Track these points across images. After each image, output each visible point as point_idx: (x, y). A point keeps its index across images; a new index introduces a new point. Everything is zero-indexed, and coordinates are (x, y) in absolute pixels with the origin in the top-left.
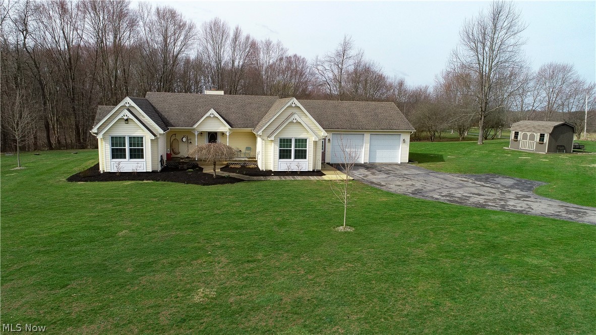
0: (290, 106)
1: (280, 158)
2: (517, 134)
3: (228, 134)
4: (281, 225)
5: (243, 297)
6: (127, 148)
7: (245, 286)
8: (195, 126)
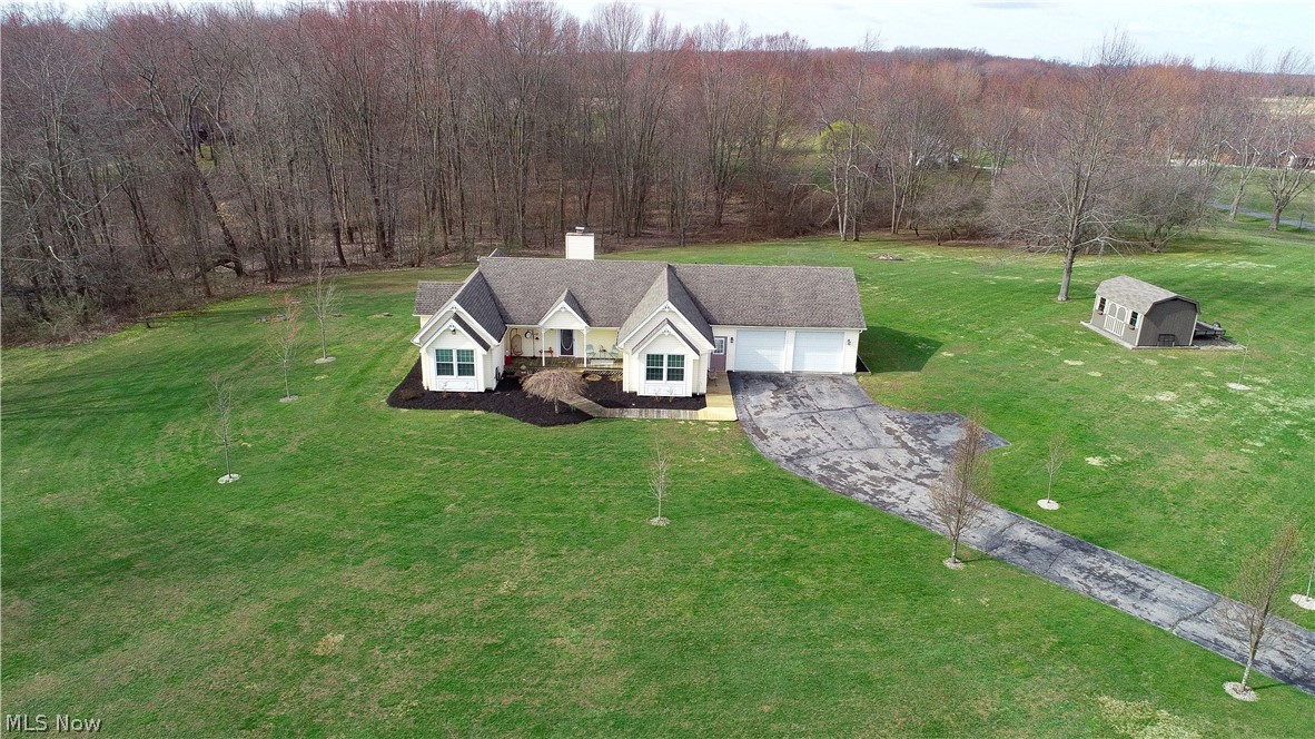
0: (663, 311)
1: (647, 379)
2: (1103, 301)
3: (585, 333)
4: (600, 509)
5: (536, 593)
6: (455, 363)
7: (540, 582)
8: (541, 324)
